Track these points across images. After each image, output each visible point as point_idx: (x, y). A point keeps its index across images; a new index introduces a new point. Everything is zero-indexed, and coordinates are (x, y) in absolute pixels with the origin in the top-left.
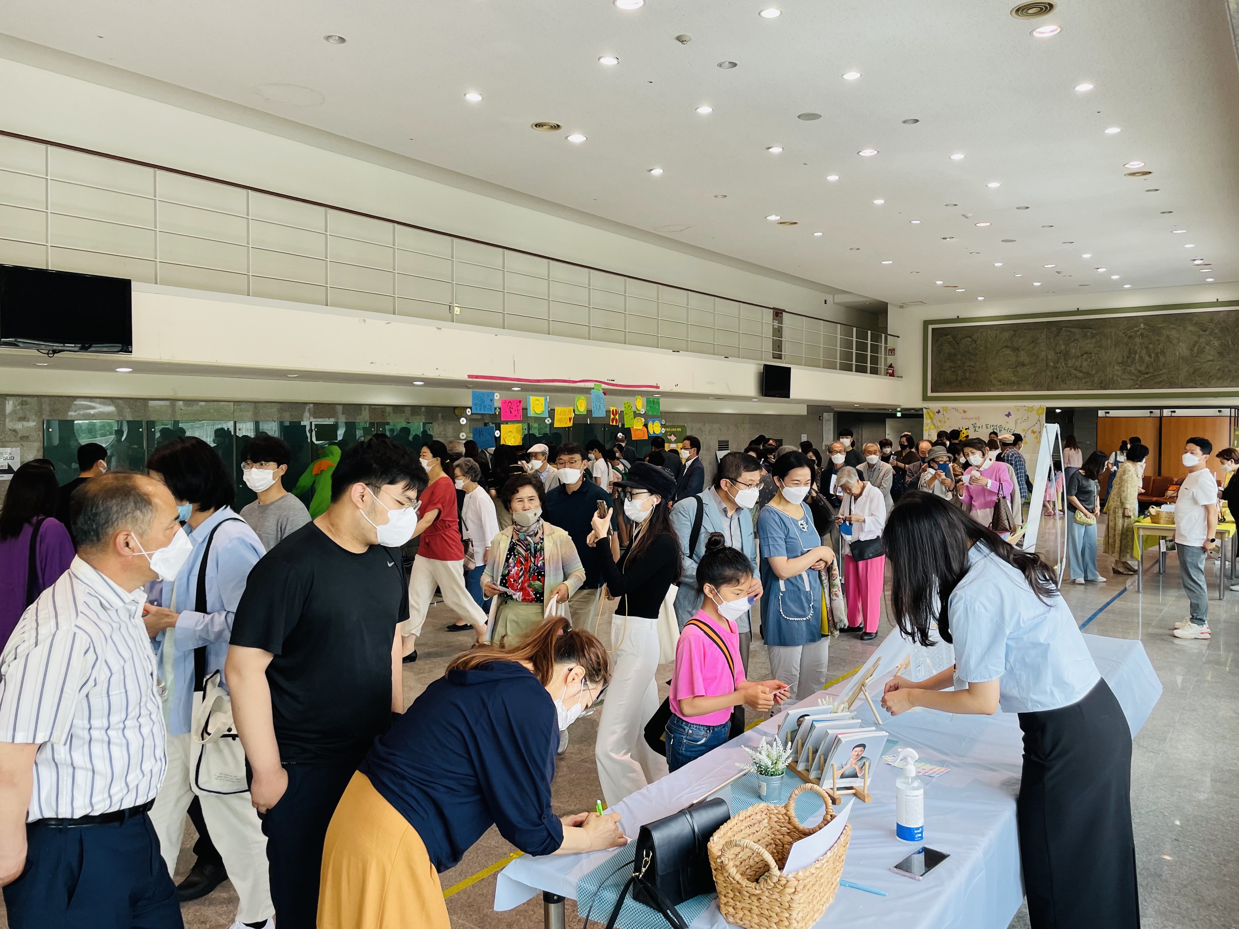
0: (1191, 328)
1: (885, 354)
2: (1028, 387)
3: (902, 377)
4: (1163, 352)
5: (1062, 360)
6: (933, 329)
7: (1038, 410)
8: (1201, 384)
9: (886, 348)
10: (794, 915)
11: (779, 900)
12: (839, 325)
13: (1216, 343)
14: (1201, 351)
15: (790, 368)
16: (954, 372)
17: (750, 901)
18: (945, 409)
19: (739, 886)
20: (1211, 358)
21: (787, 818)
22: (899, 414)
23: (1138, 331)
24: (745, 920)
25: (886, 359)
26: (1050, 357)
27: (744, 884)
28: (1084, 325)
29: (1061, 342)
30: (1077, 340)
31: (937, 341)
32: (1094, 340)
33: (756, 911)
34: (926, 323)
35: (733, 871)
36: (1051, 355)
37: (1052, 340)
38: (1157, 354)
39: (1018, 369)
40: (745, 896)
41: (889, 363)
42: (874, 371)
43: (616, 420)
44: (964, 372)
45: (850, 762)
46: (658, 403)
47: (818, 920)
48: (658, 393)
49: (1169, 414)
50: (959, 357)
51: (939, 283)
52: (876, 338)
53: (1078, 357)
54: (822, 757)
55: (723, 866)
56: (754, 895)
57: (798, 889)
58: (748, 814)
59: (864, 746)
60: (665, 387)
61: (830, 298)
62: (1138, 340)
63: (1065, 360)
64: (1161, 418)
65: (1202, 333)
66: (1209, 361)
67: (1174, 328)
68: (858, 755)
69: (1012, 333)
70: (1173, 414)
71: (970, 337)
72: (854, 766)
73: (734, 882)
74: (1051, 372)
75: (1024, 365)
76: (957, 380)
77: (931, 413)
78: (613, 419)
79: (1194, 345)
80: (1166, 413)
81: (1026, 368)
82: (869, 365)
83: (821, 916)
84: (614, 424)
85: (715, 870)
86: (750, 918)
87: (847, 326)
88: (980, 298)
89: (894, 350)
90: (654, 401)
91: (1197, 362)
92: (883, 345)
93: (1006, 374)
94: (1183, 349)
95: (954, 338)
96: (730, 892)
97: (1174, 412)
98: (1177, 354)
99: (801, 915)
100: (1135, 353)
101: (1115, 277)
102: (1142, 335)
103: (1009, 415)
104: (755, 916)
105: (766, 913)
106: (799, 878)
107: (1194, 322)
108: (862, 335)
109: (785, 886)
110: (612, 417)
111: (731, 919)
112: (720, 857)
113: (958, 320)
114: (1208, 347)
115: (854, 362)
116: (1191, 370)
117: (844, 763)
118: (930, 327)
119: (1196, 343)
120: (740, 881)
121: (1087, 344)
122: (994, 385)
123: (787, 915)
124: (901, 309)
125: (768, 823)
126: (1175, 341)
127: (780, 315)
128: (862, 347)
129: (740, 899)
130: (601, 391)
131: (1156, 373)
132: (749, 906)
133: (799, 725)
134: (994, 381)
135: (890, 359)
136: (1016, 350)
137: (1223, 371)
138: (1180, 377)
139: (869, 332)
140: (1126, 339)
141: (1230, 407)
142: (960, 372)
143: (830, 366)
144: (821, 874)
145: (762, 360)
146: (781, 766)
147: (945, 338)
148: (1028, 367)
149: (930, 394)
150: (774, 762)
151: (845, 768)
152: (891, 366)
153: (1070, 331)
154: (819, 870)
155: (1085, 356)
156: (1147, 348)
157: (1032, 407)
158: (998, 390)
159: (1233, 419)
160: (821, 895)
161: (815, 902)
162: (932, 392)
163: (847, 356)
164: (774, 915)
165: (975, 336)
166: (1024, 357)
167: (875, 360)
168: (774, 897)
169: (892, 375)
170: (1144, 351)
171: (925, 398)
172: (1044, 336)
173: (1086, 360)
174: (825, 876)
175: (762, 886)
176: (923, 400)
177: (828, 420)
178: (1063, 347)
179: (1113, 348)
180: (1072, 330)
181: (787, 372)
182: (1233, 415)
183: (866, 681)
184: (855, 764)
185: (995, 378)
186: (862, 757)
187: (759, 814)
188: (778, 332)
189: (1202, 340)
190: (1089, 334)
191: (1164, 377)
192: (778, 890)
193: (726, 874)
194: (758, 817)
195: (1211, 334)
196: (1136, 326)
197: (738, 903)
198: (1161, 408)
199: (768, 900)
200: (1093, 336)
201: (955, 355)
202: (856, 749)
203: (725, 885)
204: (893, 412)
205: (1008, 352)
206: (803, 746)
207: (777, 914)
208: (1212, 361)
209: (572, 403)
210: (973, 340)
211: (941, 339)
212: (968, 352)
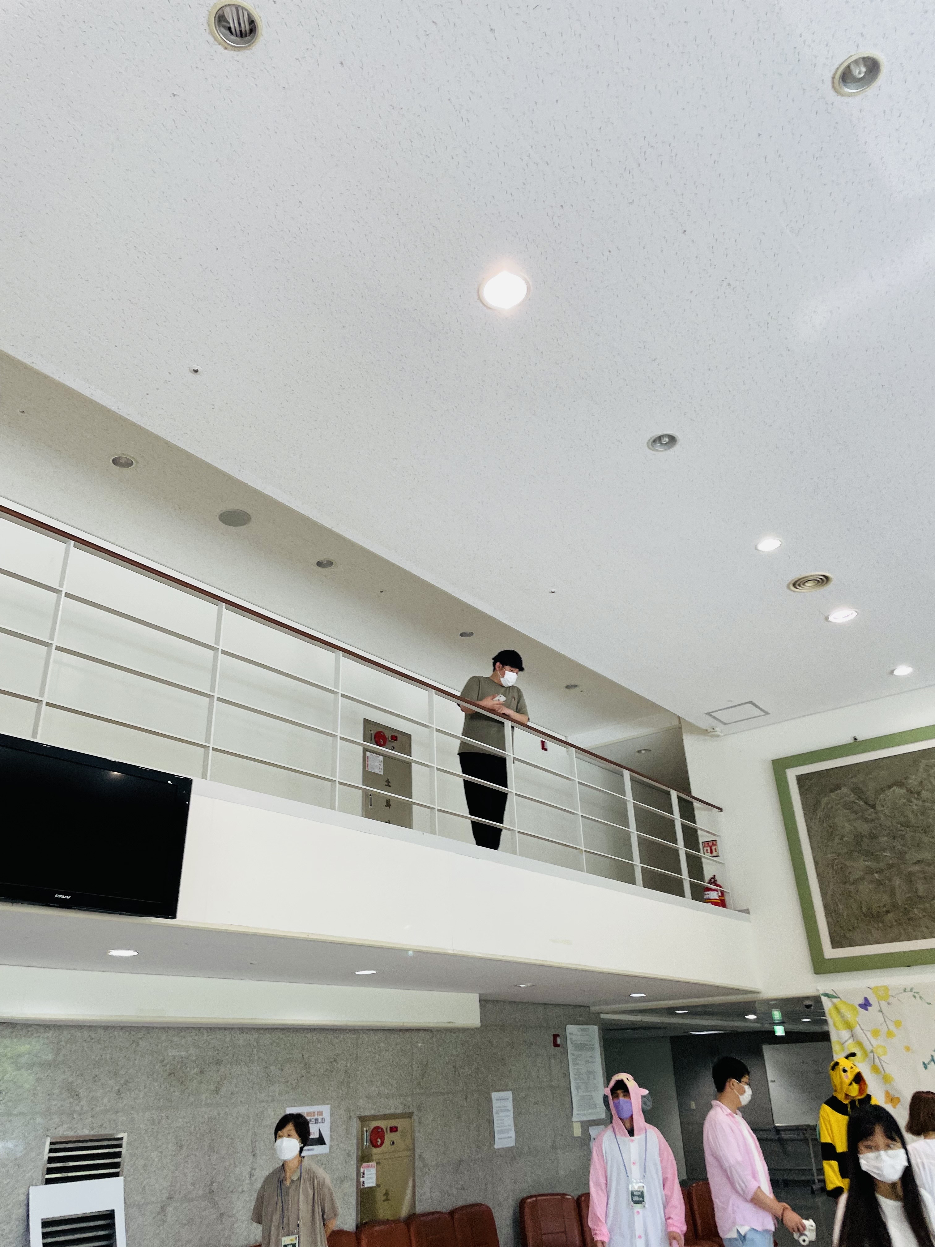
3: (747, 911)
6: (799, 778)
16: (879, 883)
18: (885, 993)
22: (779, 1028)
25: (693, 859)
31: (817, 805)
34: (780, 765)
44: (909, 878)
50: (884, 839)
71: (899, 784)
76: (893, 907)
77: (843, 1009)
88: (903, 671)
89: (714, 842)
92: (679, 820)
95: (857, 791)
113: (858, 747)
135: (708, 862)
142: (897, 881)
147: (833, 795)
149: (829, 951)
152: (710, 879)
162: (834, 945)
165: (913, 781)
169: (721, 904)
171: (820, 965)
176: (816, 971)
177: (584, 1046)
201: (873, 837)
204: (767, 1022)
210: (910, 791)
211: (824, 800)
212: (906, 824)
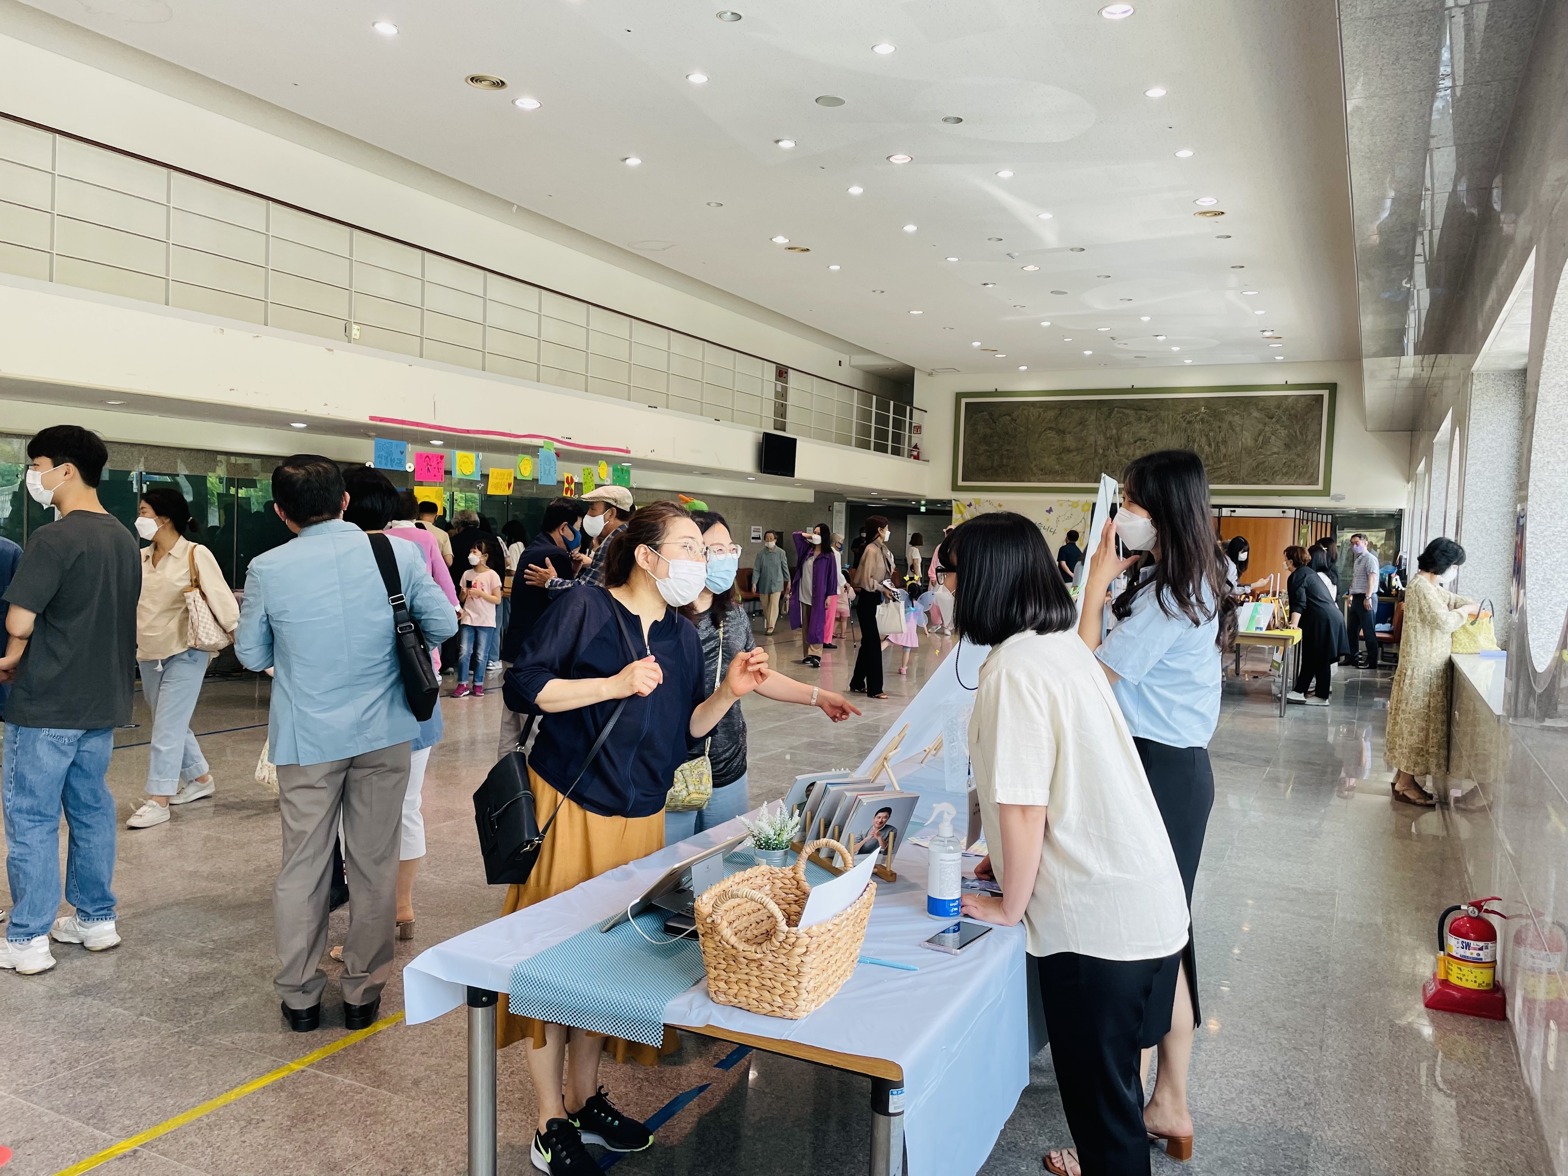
0: (1256, 414)
1: (910, 432)
2: (1072, 478)
3: (928, 461)
4: (1225, 442)
5: (1113, 447)
6: (967, 404)
7: (1083, 506)
8: (1265, 480)
9: (911, 424)
10: (804, 985)
11: (785, 964)
12: (856, 391)
13: (1283, 433)
14: (1266, 441)
15: (795, 440)
16: (989, 456)
17: (748, 971)
18: (978, 501)
19: (734, 952)
20: (1275, 450)
21: (795, 883)
22: (923, 509)
23: (1197, 415)
24: (741, 996)
25: (910, 437)
26: (1099, 443)
27: (741, 948)
28: (1138, 406)
29: (1112, 425)
30: (1129, 423)
31: (972, 417)
32: (1149, 425)
33: (755, 982)
34: (959, 396)
35: (727, 932)
36: (1101, 441)
37: (1102, 423)
38: (1217, 445)
39: (1063, 455)
40: (741, 964)
41: (913, 444)
42: (896, 452)
43: (572, 491)
44: (1001, 457)
45: (871, 833)
46: (628, 472)
47: (832, 996)
48: (629, 460)
49: (1229, 514)
50: (996, 438)
51: (976, 344)
52: (900, 411)
53: (1131, 444)
54: (837, 828)
55: (713, 928)
56: (754, 960)
57: (810, 949)
58: (746, 876)
59: (888, 810)
60: (637, 453)
61: (845, 359)
62: (1198, 426)
63: (1117, 447)
64: (1219, 518)
65: (1267, 420)
66: (1275, 453)
67: (1237, 414)
68: (881, 823)
69: (1057, 411)
70: (1233, 514)
71: (1009, 415)
72: (876, 837)
73: (728, 947)
74: (1100, 460)
75: (1069, 451)
76: (992, 467)
77: (960, 506)
78: (567, 489)
79: (1259, 435)
80: (1226, 512)
81: (1071, 455)
82: (890, 443)
83: (836, 992)
84: (569, 495)
85: (703, 935)
86: (747, 993)
87: (865, 394)
88: (1023, 368)
89: (920, 427)
90: (622, 470)
91: (1261, 454)
92: (908, 419)
93: (1049, 461)
94: (1247, 438)
95: (991, 415)
96: (722, 962)
97: (1234, 511)
98: (1240, 444)
99: (812, 984)
100: (1194, 441)
101: (1175, 349)
102: (1202, 420)
103: (1050, 511)
104: (754, 990)
105: (768, 983)
106: (812, 934)
107: (1260, 407)
108: (883, 406)
109: (793, 945)
110: (566, 485)
111: (722, 998)
112: (710, 915)
113: (996, 393)
114: (1273, 437)
115: (872, 439)
116: (1254, 464)
117: (864, 833)
118: (964, 401)
119: (1261, 431)
120: (736, 945)
121: (1142, 428)
122: (1034, 474)
123: (796, 984)
124: (930, 378)
125: (771, 890)
126: (1238, 429)
127: (785, 375)
128: (882, 420)
129: (734, 968)
130: (553, 452)
131: (1216, 466)
132: (746, 977)
133: (808, 796)
134: (1034, 469)
135: (915, 439)
136: (1062, 432)
137: (1289, 466)
138: (1242, 471)
139: (892, 403)
140: (1184, 425)
141: (1296, 508)
142: (996, 457)
143: (844, 441)
144: (838, 935)
145: (761, 427)
146: (785, 837)
147: (979, 415)
148: (1075, 453)
149: (960, 483)
150: (777, 833)
151: (865, 839)
152: (916, 447)
153: (1124, 413)
154: (837, 928)
155: (1138, 443)
156: (1207, 436)
157: (1077, 502)
158: (1039, 481)
159: (1297, 521)
160: (839, 964)
161: (830, 972)
162: (963, 480)
163: (864, 430)
164: (778, 985)
165: (1015, 415)
166: (1070, 442)
167: (897, 438)
168: (779, 961)
169: (917, 458)
170: (1204, 439)
171: (955, 488)
172: (1093, 417)
173: (1140, 448)
174: (844, 940)
175: (764, 949)
176: (953, 490)
177: (839, 512)
178: (1114, 431)
179: (1170, 434)
180: (1126, 411)
181: (792, 443)
182: (1298, 517)
183: (890, 754)
184: (878, 835)
185: (1036, 466)
186: (887, 826)
187: (759, 878)
188: (782, 395)
189: (1267, 429)
190: (1144, 417)
191: (1224, 471)
192: (785, 951)
193: (717, 938)
194: (759, 881)
195: (1277, 421)
196: (1196, 410)
197: (732, 975)
198: (1220, 507)
199: (771, 966)
200: (1149, 419)
201: (992, 436)
202: (880, 814)
203: (715, 953)
204: (917, 506)
205: (1051, 434)
206: (812, 818)
207: (782, 984)
208: (1278, 453)
209: (515, 466)
210: (1012, 419)
211: (975, 416)
212: (1007, 433)
